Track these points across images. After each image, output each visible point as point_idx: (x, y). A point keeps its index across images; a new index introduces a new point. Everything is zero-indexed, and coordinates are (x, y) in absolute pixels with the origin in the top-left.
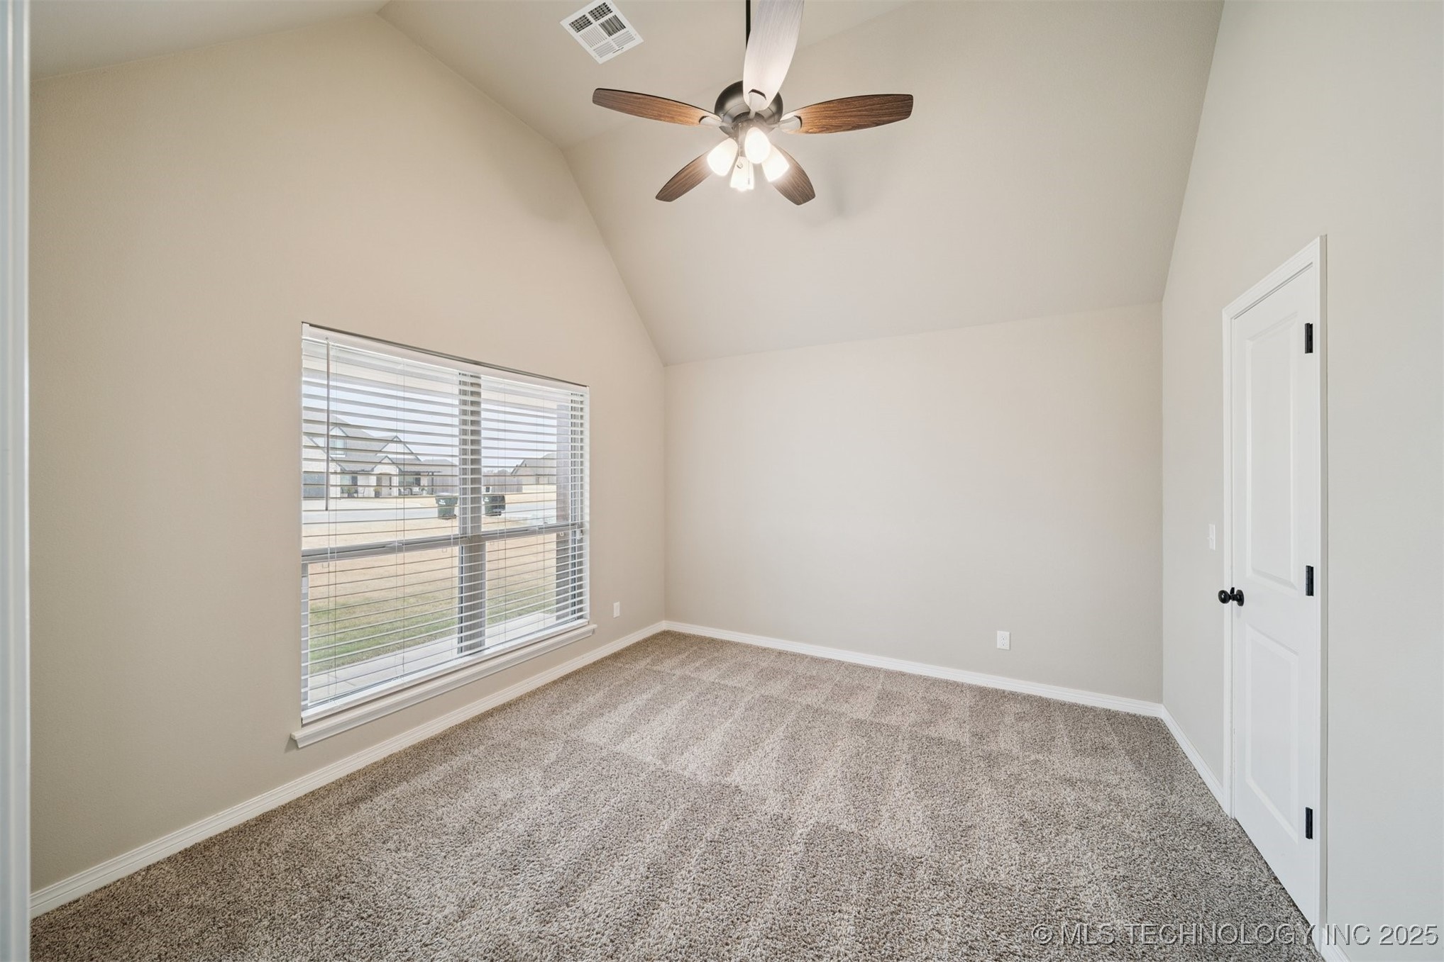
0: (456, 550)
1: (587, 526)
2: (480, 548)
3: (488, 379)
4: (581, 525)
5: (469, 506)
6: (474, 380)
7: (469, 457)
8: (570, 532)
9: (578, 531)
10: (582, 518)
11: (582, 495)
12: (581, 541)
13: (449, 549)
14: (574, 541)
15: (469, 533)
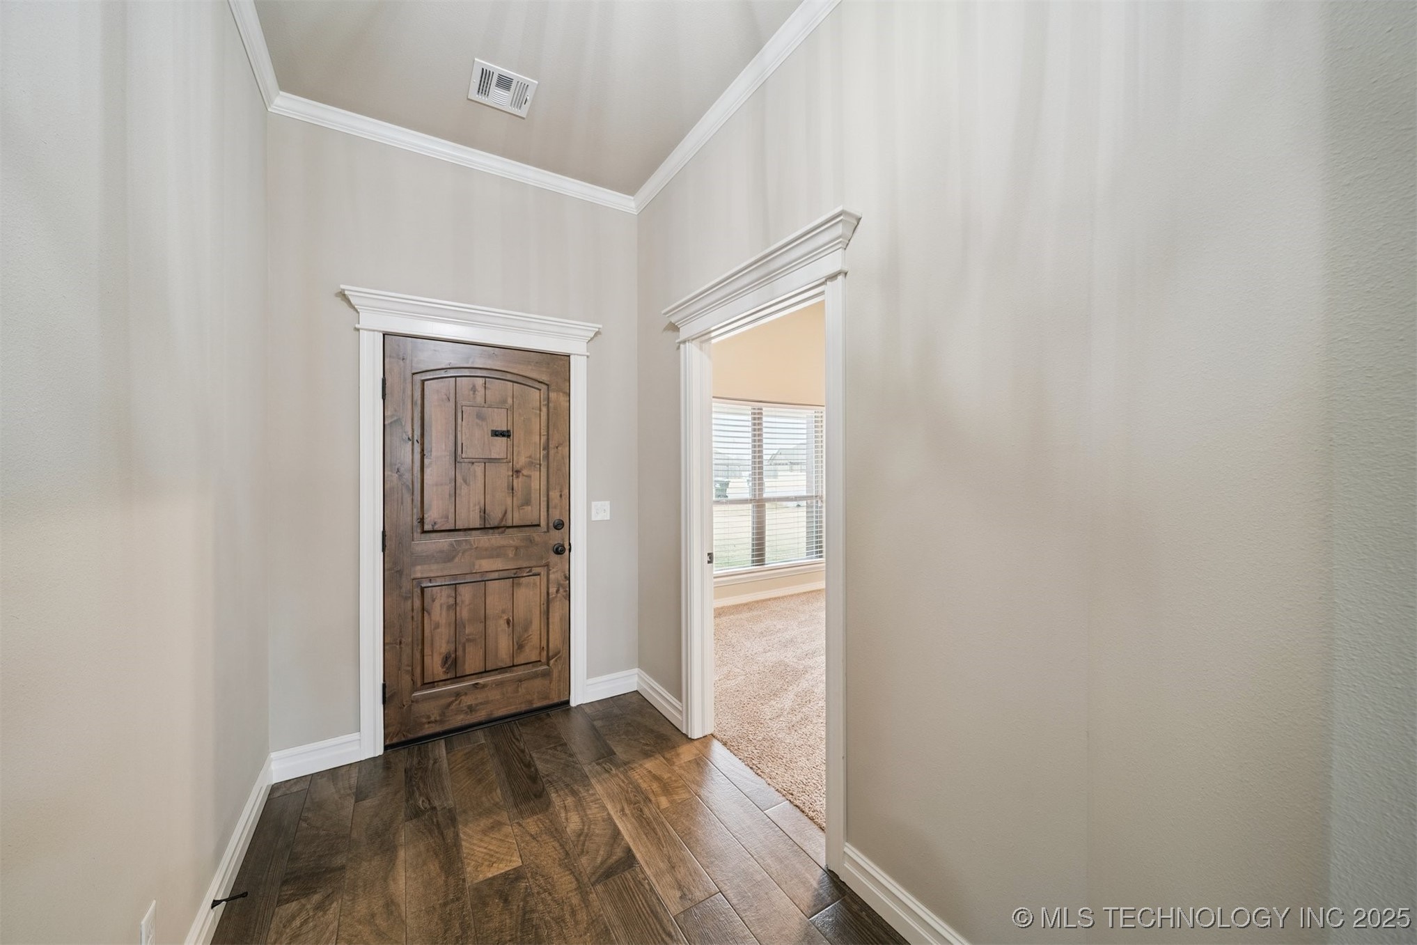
0: (750, 506)
1: (824, 499)
2: (763, 506)
3: (766, 410)
4: (821, 497)
5: (757, 487)
6: (759, 411)
7: (757, 449)
8: (814, 501)
9: (819, 501)
10: (822, 493)
11: (822, 478)
12: (821, 507)
13: (747, 505)
14: (817, 507)
15: (757, 498)
